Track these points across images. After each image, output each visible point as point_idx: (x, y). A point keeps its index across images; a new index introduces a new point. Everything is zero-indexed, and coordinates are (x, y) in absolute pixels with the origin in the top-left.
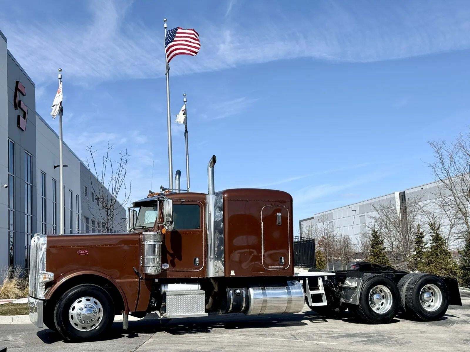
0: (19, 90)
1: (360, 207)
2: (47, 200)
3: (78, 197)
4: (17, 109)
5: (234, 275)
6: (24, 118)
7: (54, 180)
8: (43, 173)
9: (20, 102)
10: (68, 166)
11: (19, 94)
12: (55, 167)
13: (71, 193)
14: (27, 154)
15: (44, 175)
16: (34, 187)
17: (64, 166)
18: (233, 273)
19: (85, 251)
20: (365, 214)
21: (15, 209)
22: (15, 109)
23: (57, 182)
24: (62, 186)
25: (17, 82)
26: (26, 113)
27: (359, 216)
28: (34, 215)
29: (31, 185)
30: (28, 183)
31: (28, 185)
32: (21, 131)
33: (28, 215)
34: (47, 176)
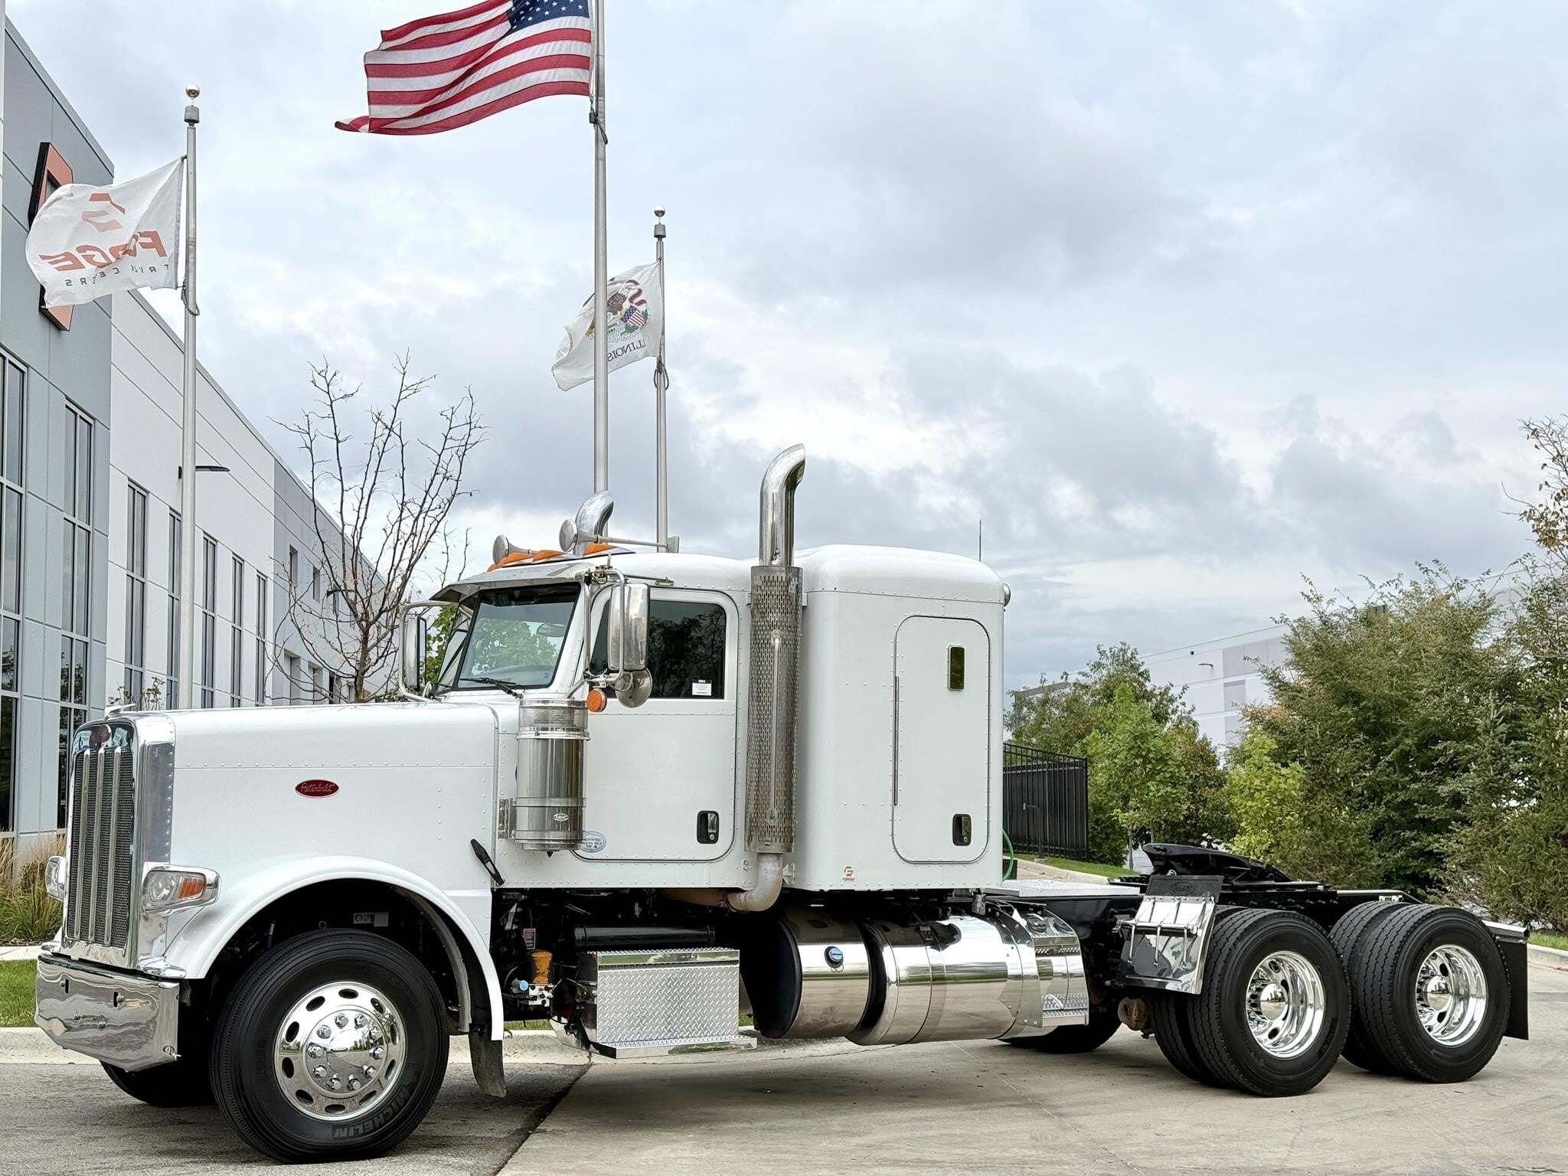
0: (52, 180)
1: (1226, 653)
2: (149, 587)
3: (262, 579)
7: (176, 516)
8: (137, 489)
10: (227, 470)
13: (239, 562)
14: (76, 414)
15: (139, 494)
16: (97, 537)
20: (1244, 678)
21: (20, 612)
25: (44, 148)
27: (1222, 682)
28: (94, 637)
29: (89, 528)
30: (78, 523)
31: (77, 527)
32: (53, 330)
33: (72, 639)
34: (151, 501)
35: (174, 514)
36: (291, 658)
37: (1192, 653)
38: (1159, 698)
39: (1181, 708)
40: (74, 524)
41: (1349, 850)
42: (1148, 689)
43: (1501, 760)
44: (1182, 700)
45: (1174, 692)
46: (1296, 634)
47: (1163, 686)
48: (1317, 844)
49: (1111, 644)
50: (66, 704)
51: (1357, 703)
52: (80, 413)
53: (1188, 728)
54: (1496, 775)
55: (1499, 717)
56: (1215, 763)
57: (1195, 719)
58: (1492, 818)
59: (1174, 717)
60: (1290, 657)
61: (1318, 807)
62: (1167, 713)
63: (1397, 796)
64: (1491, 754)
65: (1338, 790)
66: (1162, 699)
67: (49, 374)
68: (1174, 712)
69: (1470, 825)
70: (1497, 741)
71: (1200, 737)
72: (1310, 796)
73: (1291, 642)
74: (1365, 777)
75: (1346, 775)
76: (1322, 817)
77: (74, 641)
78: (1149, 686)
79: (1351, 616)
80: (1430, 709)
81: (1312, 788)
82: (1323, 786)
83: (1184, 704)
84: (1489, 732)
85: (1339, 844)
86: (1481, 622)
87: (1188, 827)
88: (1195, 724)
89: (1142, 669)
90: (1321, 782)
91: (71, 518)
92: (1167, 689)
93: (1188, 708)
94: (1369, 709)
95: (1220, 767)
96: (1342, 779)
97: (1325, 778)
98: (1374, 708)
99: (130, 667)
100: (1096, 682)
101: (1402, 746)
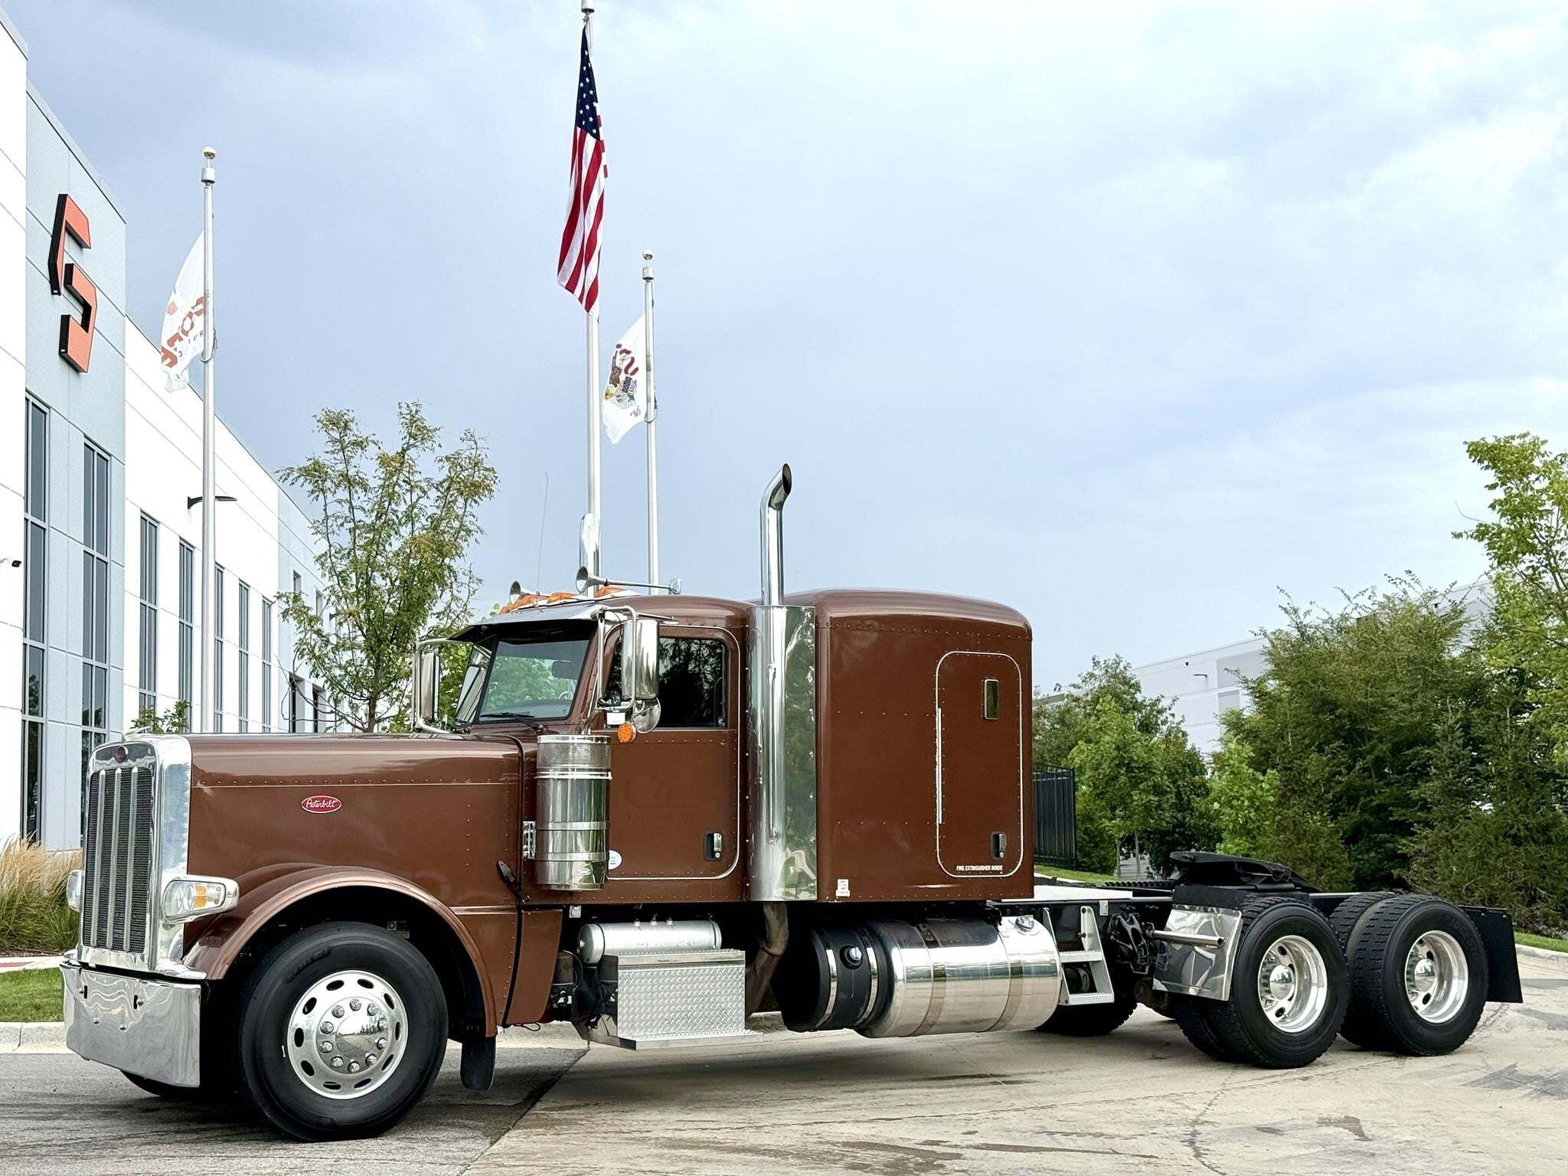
0: (70, 230)
1: (1219, 663)
2: (160, 614)
3: (266, 603)
4: (59, 294)
5: (848, 895)
6: (85, 324)
7: (185, 545)
8: (148, 519)
9: (69, 268)
10: (234, 500)
11: (66, 243)
12: (191, 502)
13: (244, 588)
14: (93, 451)
16: (113, 568)
17: (220, 498)
18: (843, 889)
19: (327, 800)
21: (45, 641)
22: (53, 294)
25: (62, 200)
26: (91, 308)
27: (1216, 693)
28: (112, 664)
29: (106, 560)
30: (96, 555)
31: (95, 559)
32: (72, 371)
33: (92, 666)
34: (162, 530)
35: (183, 543)
37: (1187, 664)
38: (1149, 708)
39: (1170, 718)
40: (93, 556)
41: (1320, 853)
42: (1139, 701)
43: (1458, 763)
44: (1171, 712)
45: (1165, 703)
46: (1274, 646)
47: (1154, 698)
48: (1290, 847)
49: (1106, 656)
50: (87, 728)
51: (1332, 711)
52: (97, 450)
53: (1177, 738)
54: (1455, 778)
55: (1456, 723)
56: (1203, 771)
57: (1183, 729)
58: (1451, 819)
59: (1164, 728)
60: (1270, 667)
61: (1290, 812)
62: (1156, 723)
63: (1372, 801)
64: (1450, 758)
65: (1309, 795)
66: (1152, 710)
67: (69, 413)
68: (1164, 722)
69: (1432, 827)
70: (1454, 746)
71: (1189, 747)
72: (1283, 801)
73: (1270, 654)
74: (1341, 782)
75: (1317, 781)
76: (1294, 822)
77: (94, 668)
78: (1139, 697)
79: (1328, 626)
80: (1401, 716)
81: (1285, 794)
82: (1295, 792)
83: (1173, 715)
84: (1447, 737)
85: (1311, 847)
86: (1453, 631)
87: (1176, 836)
88: (1184, 734)
89: (1133, 682)
90: (1293, 787)
91: (90, 551)
92: (1158, 700)
93: (1178, 719)
94: (1344, 717)
95: (1207, 777)
96: (1314, 785)
97: (1297, 783)
98: (1350, 716)
99: (144, 692)
100: (1087, 695)
101: (1376, 753)
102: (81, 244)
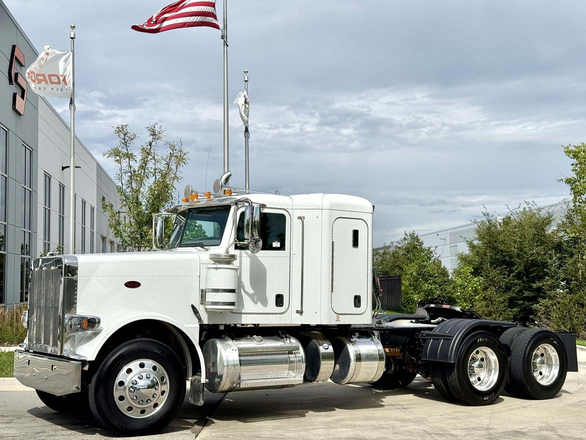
0: (17, 59)
1: (451, 234)
2: (52, 212)
3: (92, 209)
4: (12, 84)
6: (23, 97)
7: (61, 185)
8: (47, 175)
9: (16, 75)
10: (80, 167)
11: (15, 64)
12: (63, 168)
13: (84, 203)
14: (26, 147)
15: (48, 178)
16: (33, 193)
17: (76, 167)
20: (458, 244)
21: (7, 222)
22: (10, 84)
23: (66, 189)
24: (73, 194)
25: (14, 47)
26: (25, 90)
27: (449, 246)
28: (33, 231)
29: (31, 190)
30: (27, 188)
31: (26, 190)
32: (17, 115)
33: (25, 231)
34: (52, 179)
35: (61, 184)
36: (103, 238)
37: (438, 235)
38: (427, 251)
39: (435, 255)
40: (25, 188)
41: (500, 309)
43: (557, 275)
44: (435, 252)
45: (432, 249)
46: (479, 227)
47: (428, 247)
48: (488, 306)
49: (409, 231)
50: (23, 256)
51: (502, 254)
52: (27, 147)
53: (438, 263)
54: (555, 281)
55: (556, 259)
56: (448, 276)
57: (440, 259)
58: (553, 296)
59: (433, 259)
60: (477, 236)
61: (489, 293)
62: (430, 257)
63: (517, 288)
64: (553, 273)
67: (16, 132)
68: (433, 257)
70: (556, 268)
71: (442, 266)
73: (477, 230)
74: (505, 281)
76: (490, 297)
78: (423, 247)
82: (490, 285)
84: (552, 265)
86: (548, 224)
87: (438, 300)
88: (440, 261)
89: (420, 241)
90: (490, 283)
91: (24, 186)
92: (430, 248)
93: (437, 255)
94: (506, 256)
95: (450, 278)
98: (508, 256)
99: (45, 241)
100: (403, 246)
101: (519, 270)
102: (21, 65)
